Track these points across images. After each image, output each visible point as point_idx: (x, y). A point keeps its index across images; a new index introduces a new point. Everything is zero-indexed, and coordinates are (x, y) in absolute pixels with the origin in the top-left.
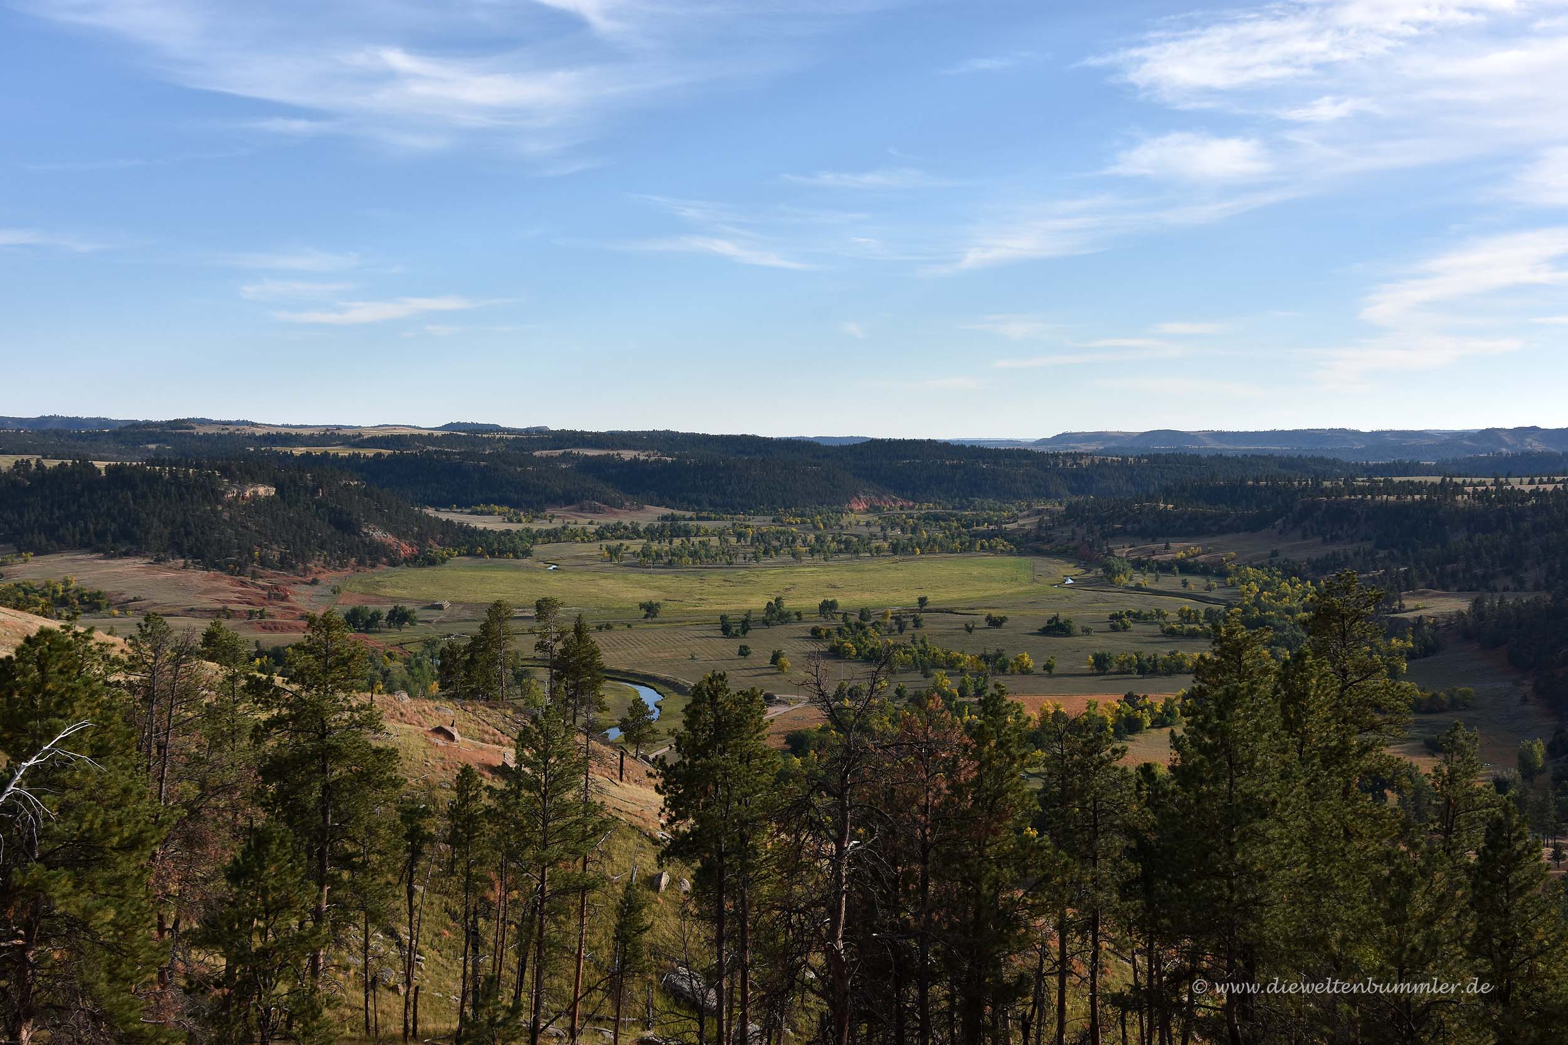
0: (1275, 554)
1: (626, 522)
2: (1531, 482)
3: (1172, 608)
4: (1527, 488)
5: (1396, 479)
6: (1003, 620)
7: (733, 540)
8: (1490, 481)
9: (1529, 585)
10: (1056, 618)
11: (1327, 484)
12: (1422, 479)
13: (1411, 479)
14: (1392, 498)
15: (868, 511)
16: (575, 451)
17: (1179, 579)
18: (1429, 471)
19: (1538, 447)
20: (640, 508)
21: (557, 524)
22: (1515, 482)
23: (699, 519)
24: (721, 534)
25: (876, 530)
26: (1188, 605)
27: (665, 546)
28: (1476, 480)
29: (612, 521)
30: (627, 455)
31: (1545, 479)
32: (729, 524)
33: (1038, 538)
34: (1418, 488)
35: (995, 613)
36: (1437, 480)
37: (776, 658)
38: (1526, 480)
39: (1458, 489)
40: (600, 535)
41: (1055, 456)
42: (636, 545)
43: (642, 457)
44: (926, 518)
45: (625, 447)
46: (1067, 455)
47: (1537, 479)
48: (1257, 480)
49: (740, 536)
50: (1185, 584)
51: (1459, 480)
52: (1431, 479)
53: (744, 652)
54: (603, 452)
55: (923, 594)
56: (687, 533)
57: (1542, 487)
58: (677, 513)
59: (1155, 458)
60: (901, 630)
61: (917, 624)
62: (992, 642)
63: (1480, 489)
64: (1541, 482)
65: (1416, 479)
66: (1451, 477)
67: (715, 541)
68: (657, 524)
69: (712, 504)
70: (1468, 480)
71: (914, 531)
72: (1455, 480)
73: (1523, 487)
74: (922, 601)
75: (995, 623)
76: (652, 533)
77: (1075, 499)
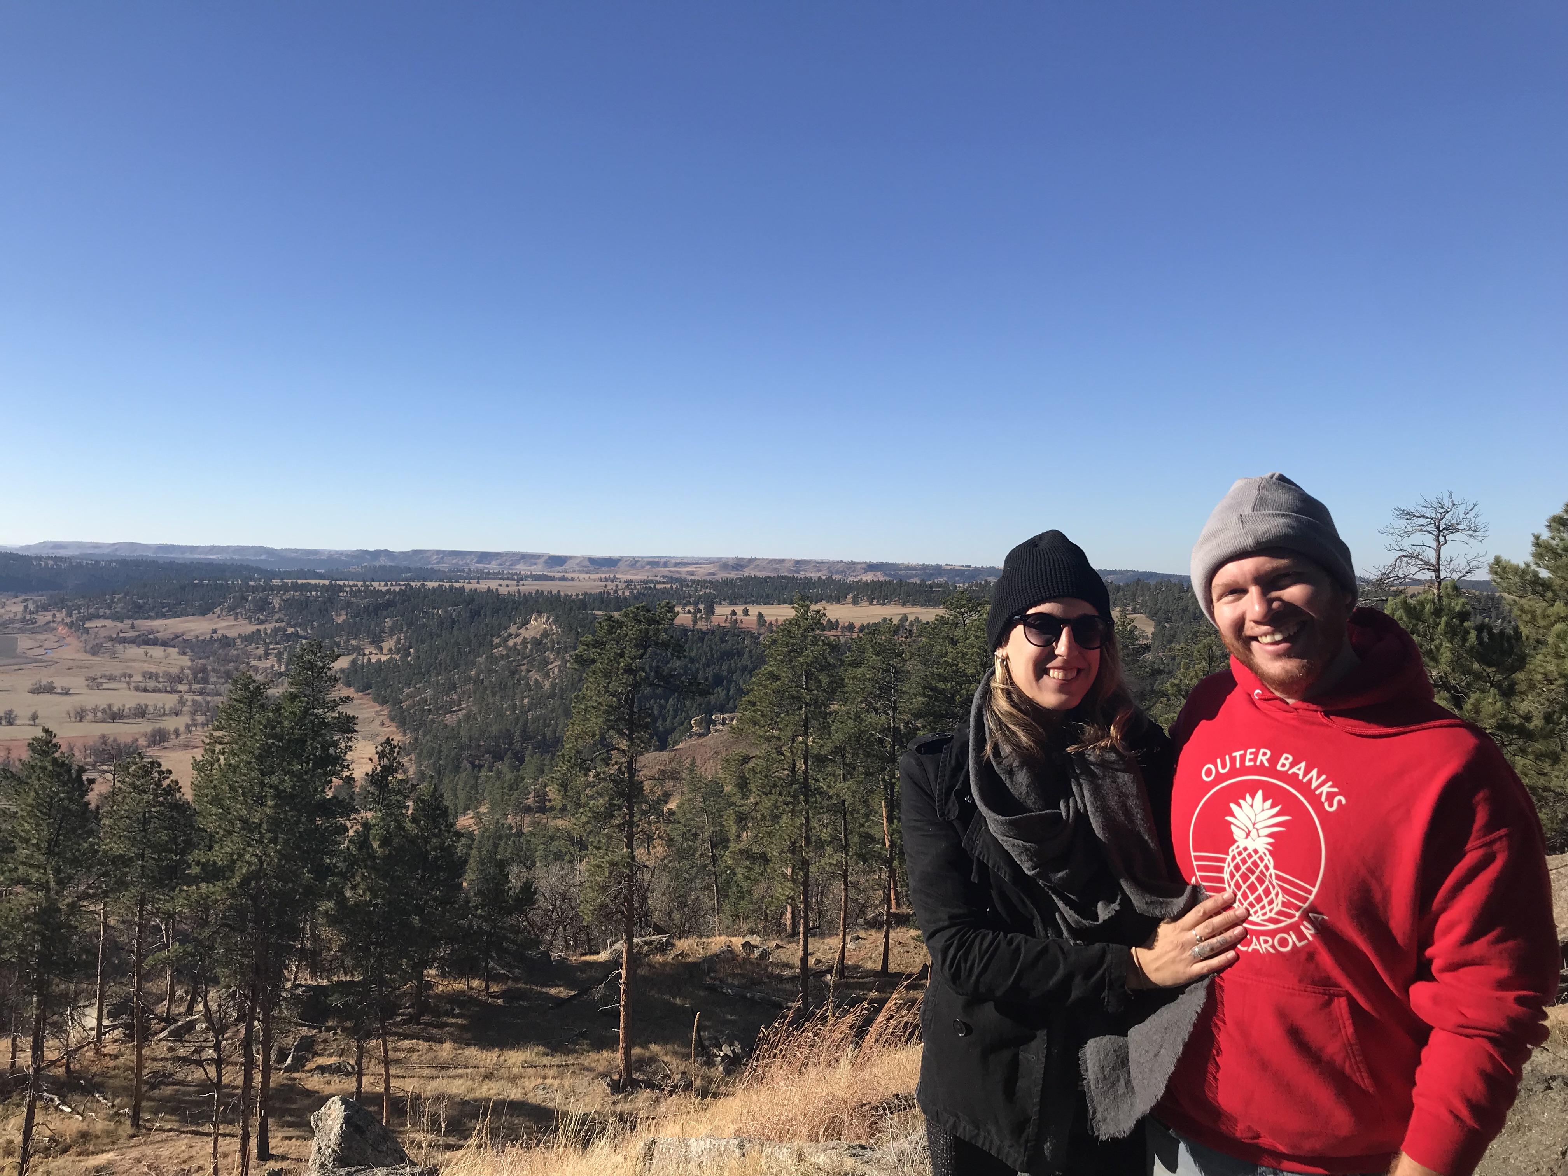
2: (386, 585)
4: (384, 589)
5: (300, 582)
8: (360, 584)
11: (252, 583)
12: (317, 581)
13: (309, 581)
18: (322, 577)
22: (375, 584)
28: (351, 583)
31: (394, 583)
34: (316, 587)
36: (327, 582)
38: (383, 584)
39: (341, 588)
47: (389, 583)
48: (201, 580)
51: (341, 583)
52: (322, 582)
57: (392, 588)
63: (354, 589)
64: (392, 585)
65: (313, 582)
66: (336, 580)
70: (346, 583)
72: (338, 582)
73: (380, 588)
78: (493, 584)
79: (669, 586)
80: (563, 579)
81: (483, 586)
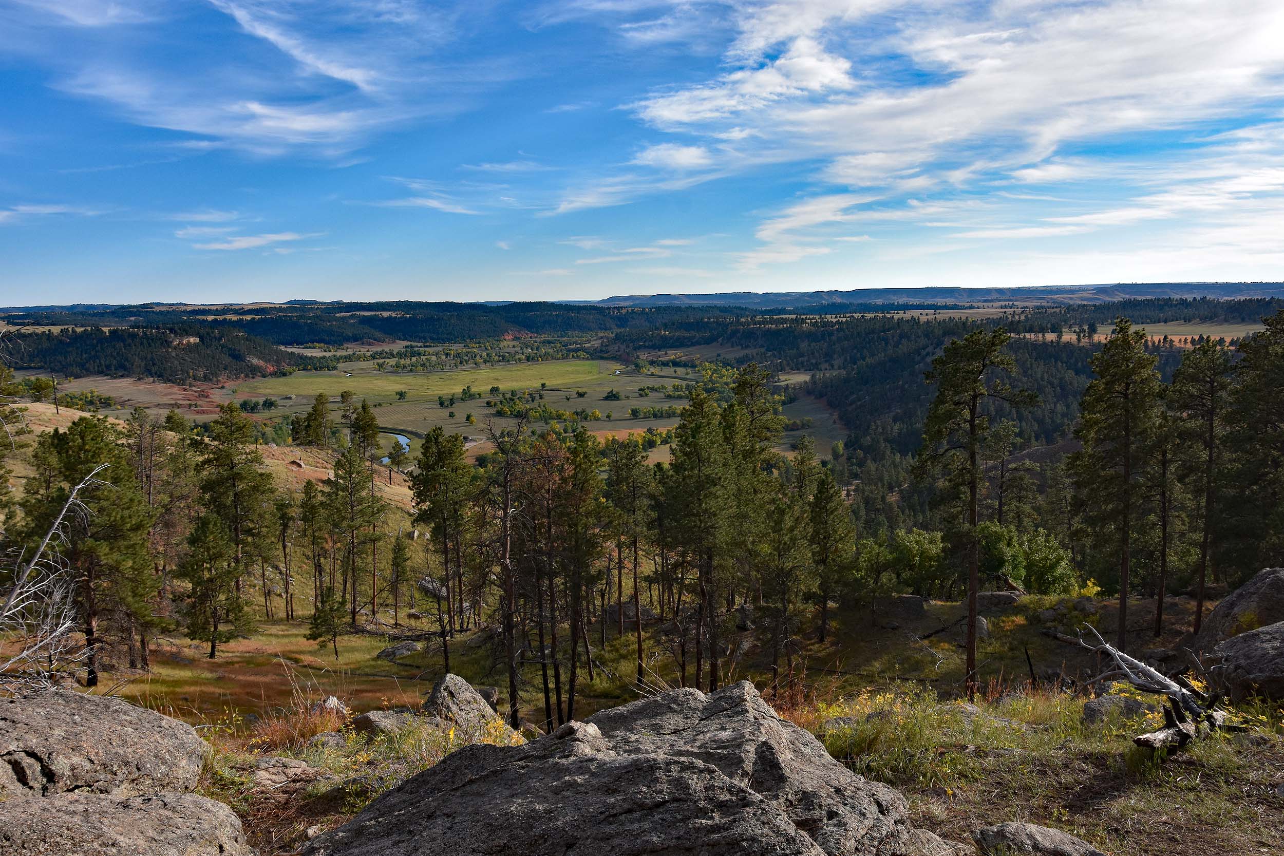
0: (719, 355)
1: (387, 350)
2: (836, 317)
3: (669, 384)
4: (834, 320)
5: (775, 317)
6: (585, 393)
7: (444, 357)
8: (817, 317)
9: (836, 367)
10: (612, 391)
11: (743, 320)
12: (787, 316)
13: (782, 316)
14: (773, 326)
15: (513, 340)
16: (358, 313)
17: (672, 369)
18: (790, 313)
19: (838, 300)
20: (394, 342)
21: (350, 352)
23: (425, 346)
24: (437, 354)
25: (518, 349)
26: (677, 382)
27: (408, 362)
28: (811, 317)
29: (379, 349)
30: (386, 314)
31: (841, 316)
32: (441, 349)
33: (601, 351)
34: (785, 321)
35: (581, 390)
36: (794, 317)
37: (468, 418)
38: (833, 316)
39: (803, 321)
40: (373, 357)
41: (609, 308)
42: (392, 362)
43: (394, 315)
44: (544, 342)
45: (384, 310)
46: (615, 308)
47: (838, 316)
48: (709, 319)
49: (447, 355)
50: (675, 372)
51: (804, 317)
52: (791, 317)
53: (452, 415)
54: (373, 313)
55: (543, 382)
56: (419, 354)
57: (841, 319)
58: (414, 344)
59: (658, 309)
60: (533, 401)
61: (541, 397)
62: (579, 405)
63: (813, 321)
65: (784, 317)
66: (800, 315)
67: (434, 358)
68: (403, 350)
69: (432, 338)
70: (807, 317)
71: (537, 349)
72: (801, 317)
73: (832, 320)
74: (543, 385)
75: (581, 395)
76: (400, 355)
77: (619, 330)
78: (916, 313)
79: (1058, 310)
80: (971, 307)
81: (909, 314)
